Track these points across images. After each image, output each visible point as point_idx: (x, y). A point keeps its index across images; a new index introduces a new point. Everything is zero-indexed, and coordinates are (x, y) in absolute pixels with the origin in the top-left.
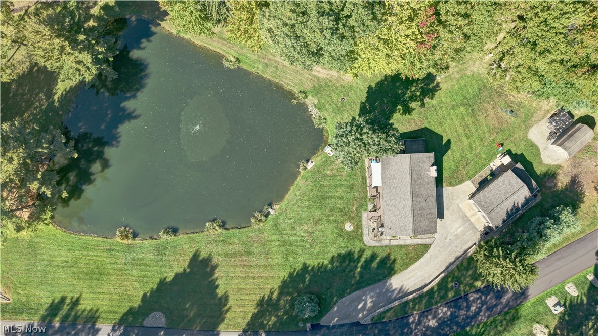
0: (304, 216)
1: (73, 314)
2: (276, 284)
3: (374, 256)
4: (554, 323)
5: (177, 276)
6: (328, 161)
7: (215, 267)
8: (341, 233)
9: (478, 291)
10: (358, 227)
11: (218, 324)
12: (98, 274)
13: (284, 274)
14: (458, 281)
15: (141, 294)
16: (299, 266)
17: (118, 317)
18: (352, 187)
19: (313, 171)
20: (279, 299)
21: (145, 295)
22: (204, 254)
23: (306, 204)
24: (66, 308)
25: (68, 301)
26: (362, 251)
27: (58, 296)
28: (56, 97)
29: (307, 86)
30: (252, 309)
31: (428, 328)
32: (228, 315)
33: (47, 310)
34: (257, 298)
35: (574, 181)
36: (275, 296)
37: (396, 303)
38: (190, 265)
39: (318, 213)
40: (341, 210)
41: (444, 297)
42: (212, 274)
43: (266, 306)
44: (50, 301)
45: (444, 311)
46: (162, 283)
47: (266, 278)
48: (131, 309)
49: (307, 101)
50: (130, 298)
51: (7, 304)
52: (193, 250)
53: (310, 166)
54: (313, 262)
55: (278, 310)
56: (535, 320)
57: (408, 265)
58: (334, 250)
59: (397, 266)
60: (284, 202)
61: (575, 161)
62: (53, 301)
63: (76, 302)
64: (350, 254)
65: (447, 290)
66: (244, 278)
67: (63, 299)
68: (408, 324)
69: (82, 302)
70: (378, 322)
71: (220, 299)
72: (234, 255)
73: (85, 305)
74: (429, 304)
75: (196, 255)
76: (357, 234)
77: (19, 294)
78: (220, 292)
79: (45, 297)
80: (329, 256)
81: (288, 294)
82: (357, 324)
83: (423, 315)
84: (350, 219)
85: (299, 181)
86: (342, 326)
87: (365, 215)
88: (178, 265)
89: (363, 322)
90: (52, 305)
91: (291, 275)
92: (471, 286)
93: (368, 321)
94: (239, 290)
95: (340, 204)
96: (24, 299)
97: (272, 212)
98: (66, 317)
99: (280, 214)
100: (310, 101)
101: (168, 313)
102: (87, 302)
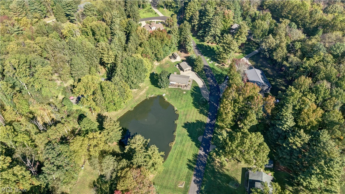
0: (179, 102)
1: (193, 161)
2: (196, 109)
3: (193, 89)
4: (215, 62)
5: (188, 132)
6: (167, 96)
7: (188, 122)
8: (186, 94)
9: (205, 73)
10: (185, 91)
11: (204, 123)
12: (182, 153)
13: (194, 108)
14: (202, 76)
15: (191, 142)
16: (192, 104)
17: (197, 148)
18: (175, 91)
19: (168, 99)
20: (200, 109)
21: (192, 141)
22: (183, 125)
23: (176, 101)
24: (191, 164)
25: (189, 163)
26: (191, 91)
27: (187, 166)
28: (120, 152)
29: (145, 95)
30: (202, 115)
31: (213, 82)
32: (202, 121)
33: (190, 170)
34: (199, 114)
35: (185, 57)
36: (199, 110)
37: (206, 87)
38: (185, 128)
39: (180, 99)
40: (180, 93)
41: (206, 78)
42: (189, 123)
43: (201, 112)
44: (188, 169)
45: (209, 78)
46: (189, 136)
47: (194, 111)
48: (195, 145)
49: (149, 97)
50: (192, 144)
51: (185, 183)
52: (181, 127)
53: (166, 99)
54: (192, 101)
55: (203, 110)
56: (214, 65)
57: (197, 84)
58: (190, 97)
59: (197, 86)
60: (174, 106)
61: (181, 57)
62: (187, 168)
63: (190, 161)
64: (191, 93)
65: (204, 78)
66: (193, 116)
67: (188, 164)
68: (211, 85)
69: (190, 159)
70: (210, 90)
71: (197, 122)
72: (185, 118)
73: (191, 158)
74: (207, 81)
75: (183, 127)
76: (187, 91)
77: (182, 179)
78: (195, 122)
79: (186, 170)
80: (191, 97)
81: (199, 107)
82: (210, 94)
83: (209, 82)
84: (183, 92)
85: (170, 102)
86: (210, 97)
87: (182, 89)
88: (185, 131)
89: (210, 93)
90: (189, 168)
91: (194, 106)
92: (204, 74)
93: (209, 92)
94: (196, 117)
95: (178, 94)
96: (185, 177)
97: (176, 109)
98: (194, 164)
99: (177, 107)
100: (149, 96)
101: (199, 135)
102: (190, 157)
